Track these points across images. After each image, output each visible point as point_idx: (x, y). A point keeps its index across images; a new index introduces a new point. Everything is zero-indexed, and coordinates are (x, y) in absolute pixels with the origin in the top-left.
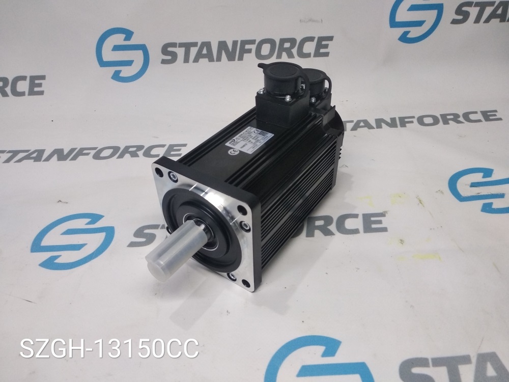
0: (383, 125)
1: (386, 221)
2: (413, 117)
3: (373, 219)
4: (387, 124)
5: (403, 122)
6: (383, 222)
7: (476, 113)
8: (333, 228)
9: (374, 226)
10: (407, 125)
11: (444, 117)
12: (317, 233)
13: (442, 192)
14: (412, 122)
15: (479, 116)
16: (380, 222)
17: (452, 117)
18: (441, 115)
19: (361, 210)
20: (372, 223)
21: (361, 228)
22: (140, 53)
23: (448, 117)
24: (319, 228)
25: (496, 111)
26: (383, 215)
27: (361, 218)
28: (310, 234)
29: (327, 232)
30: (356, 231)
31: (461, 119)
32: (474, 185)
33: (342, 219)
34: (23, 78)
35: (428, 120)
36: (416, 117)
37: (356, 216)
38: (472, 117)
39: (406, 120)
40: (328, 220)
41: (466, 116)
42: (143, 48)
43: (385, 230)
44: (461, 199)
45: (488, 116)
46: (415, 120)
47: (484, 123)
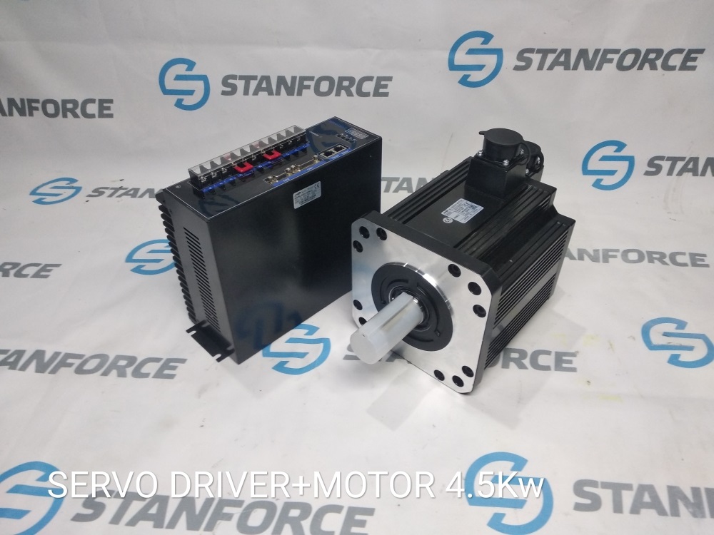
0: (586, 257)
1: (576, 362)
2: (617, 251)
3: (564, 358)
4: (589, 256)
5: (607, 256)
6: (574, 362)
7: (684, 254)
8: (526, 362)
9: (564, 365)
10: (610, 259)
11: (650, 254)
12: (512, 365)
13: (634, 338)
14: (615, 257)
15: (686, 259)
16: (570, 362)
17: (657, 256)
18: (648, 252)
19: (554, 348)
20: (562, 361)
21: (552, 365)
22: (201, 84)
23: (655, 256)
24: (514, 360)
25: (705, 255)
26: (574, 355)
27: (553, 355)
28: (505, 366)
29: (522, 366)
30: (547, 368)
31: (667, 260)
32: (666, 334)
33: (536, 354)
34: (92, 101)
35: (633, 256)
36: (621, 250)
37: (548, 353)
38: (680, 259)
39: (610, 253)
40: (523, 354)
41: (673, 257)
42: (204, 78)
43: (574, 370)
44: (652, 347)
45: (697, 260)
46: (619, 254)
47: (690, 267)
